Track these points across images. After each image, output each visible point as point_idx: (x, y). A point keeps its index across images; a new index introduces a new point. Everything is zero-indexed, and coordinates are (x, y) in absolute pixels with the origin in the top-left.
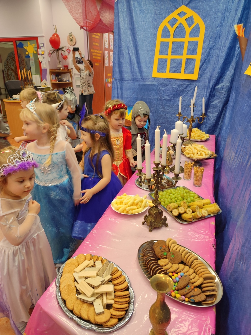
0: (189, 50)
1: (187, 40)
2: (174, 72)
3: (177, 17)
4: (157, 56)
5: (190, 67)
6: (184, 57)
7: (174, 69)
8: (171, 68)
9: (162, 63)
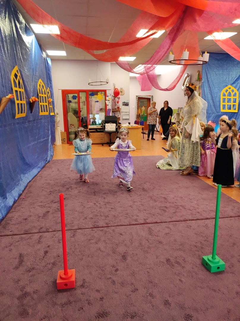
0: (233, 101)
1: (232, 98)
2: (229, 109)
3: (228, 89)
4: (222, 104)
5: (234, 108)
6: (232, 104)
7: (229, 108)
8: (228, 108)
9: (224, 106)
